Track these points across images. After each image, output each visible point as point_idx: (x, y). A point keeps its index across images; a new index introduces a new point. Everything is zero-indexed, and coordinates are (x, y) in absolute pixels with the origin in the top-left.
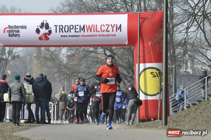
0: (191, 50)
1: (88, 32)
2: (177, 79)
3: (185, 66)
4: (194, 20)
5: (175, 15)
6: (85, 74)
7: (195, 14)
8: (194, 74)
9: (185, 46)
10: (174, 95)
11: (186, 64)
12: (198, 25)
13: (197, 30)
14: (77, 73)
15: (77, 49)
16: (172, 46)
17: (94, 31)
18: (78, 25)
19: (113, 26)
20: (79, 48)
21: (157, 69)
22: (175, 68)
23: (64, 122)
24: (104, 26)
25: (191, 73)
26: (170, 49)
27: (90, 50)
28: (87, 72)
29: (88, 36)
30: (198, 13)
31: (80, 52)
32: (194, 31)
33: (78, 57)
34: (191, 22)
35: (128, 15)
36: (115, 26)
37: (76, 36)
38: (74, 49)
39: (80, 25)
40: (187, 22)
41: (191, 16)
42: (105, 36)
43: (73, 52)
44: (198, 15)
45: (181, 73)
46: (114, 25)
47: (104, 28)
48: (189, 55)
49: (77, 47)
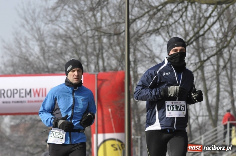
1: (35, 96)
16: (137, 112)
17: (43, 96)
21: (119, 141)
22: (141, 139)
29: (35, 101)
37: (21, 102)
39: (26, 90)
43: (18, 121)
49: (22, 116)
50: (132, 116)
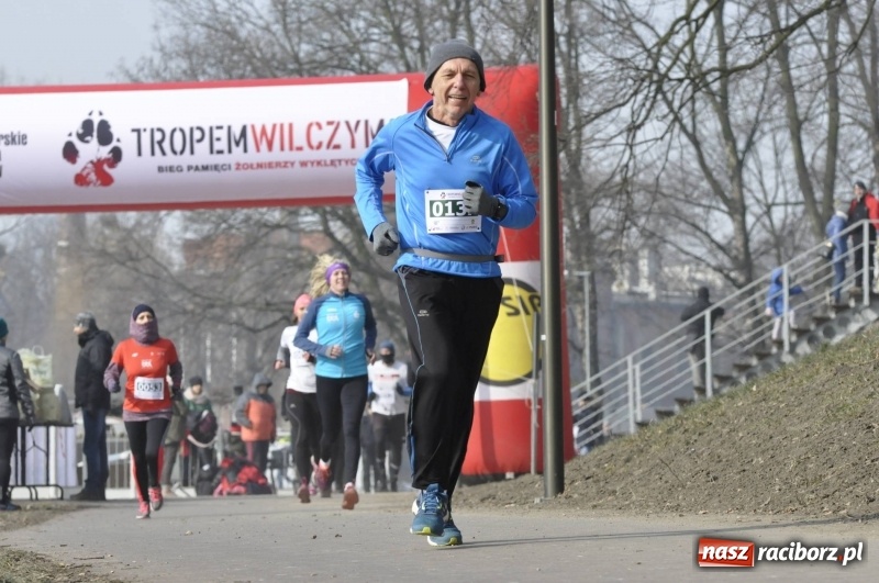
0: (646, 209)
1: (258, 150)
2: (602, 322)
3: (627, 272)
4: (655, 97)
5: (586, 81)
6: (253, 312)
7: (659, 74)
8: (664, 300)
9: (624, 197)
10: (589, 380)
11: (634, 262)
12: (671, 117)
13: (668, 136)
14: (222, 307)
15: (220, 217)
16: (578, 195)
17: (282, 149)
18: (220, 128)
19: (353, 125)
20: (228, 212)
21: (521, 284)
22: (592, 279)
23: (179, 493)
24: (319, 126)
25: (652, 297)
26: (570, 207)
27: (270, 219)
28: (260, 302)
29: (260, 166)
30: (669, 69)
31: (231, 227)
32: (657, 139)
33: (228, 248)
34: (644, 105)
35: (410, 84)
36: (362, 126)
37: (216, 168)
38: (208, 219)
39: (229, 128)
40: (629, 105)
41: (643, 80)
42: (326, 165)
43: (207, 228)
44: (670, 80)
45: (615, 298)
46: (358, 123)
47: (318, 135)
48: (642, 231)
49: (220, 211)
50: (563, 207)
